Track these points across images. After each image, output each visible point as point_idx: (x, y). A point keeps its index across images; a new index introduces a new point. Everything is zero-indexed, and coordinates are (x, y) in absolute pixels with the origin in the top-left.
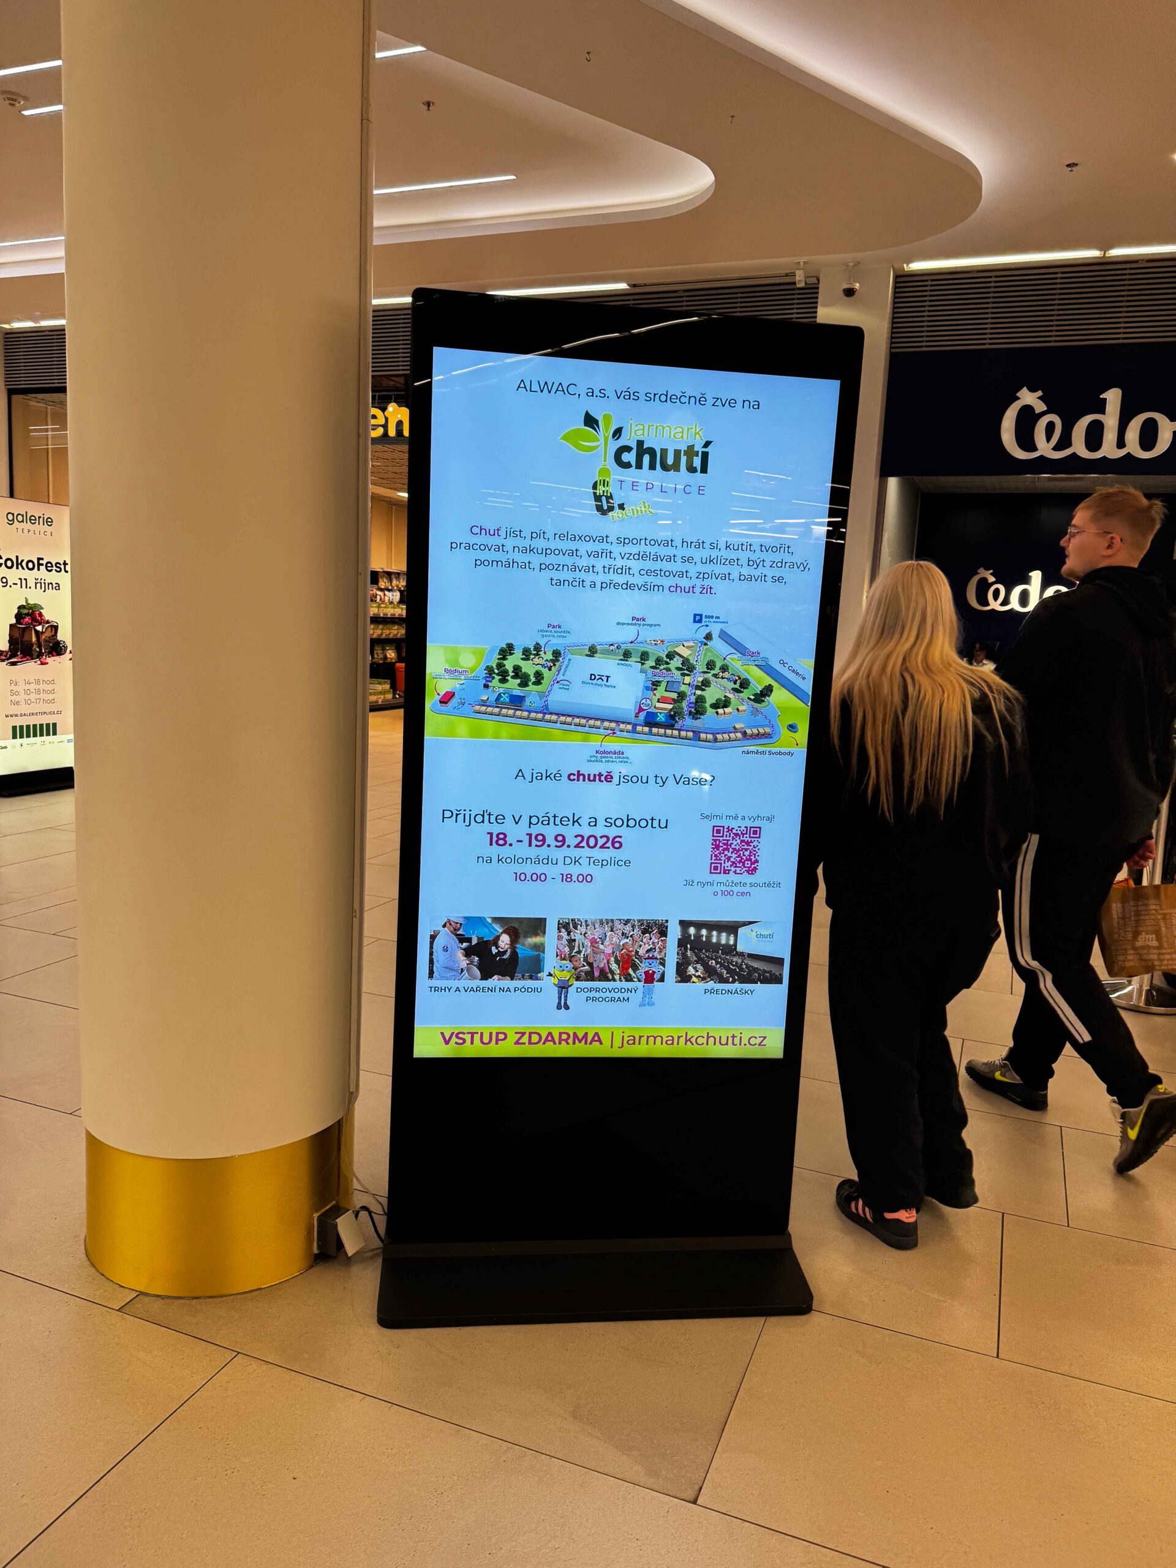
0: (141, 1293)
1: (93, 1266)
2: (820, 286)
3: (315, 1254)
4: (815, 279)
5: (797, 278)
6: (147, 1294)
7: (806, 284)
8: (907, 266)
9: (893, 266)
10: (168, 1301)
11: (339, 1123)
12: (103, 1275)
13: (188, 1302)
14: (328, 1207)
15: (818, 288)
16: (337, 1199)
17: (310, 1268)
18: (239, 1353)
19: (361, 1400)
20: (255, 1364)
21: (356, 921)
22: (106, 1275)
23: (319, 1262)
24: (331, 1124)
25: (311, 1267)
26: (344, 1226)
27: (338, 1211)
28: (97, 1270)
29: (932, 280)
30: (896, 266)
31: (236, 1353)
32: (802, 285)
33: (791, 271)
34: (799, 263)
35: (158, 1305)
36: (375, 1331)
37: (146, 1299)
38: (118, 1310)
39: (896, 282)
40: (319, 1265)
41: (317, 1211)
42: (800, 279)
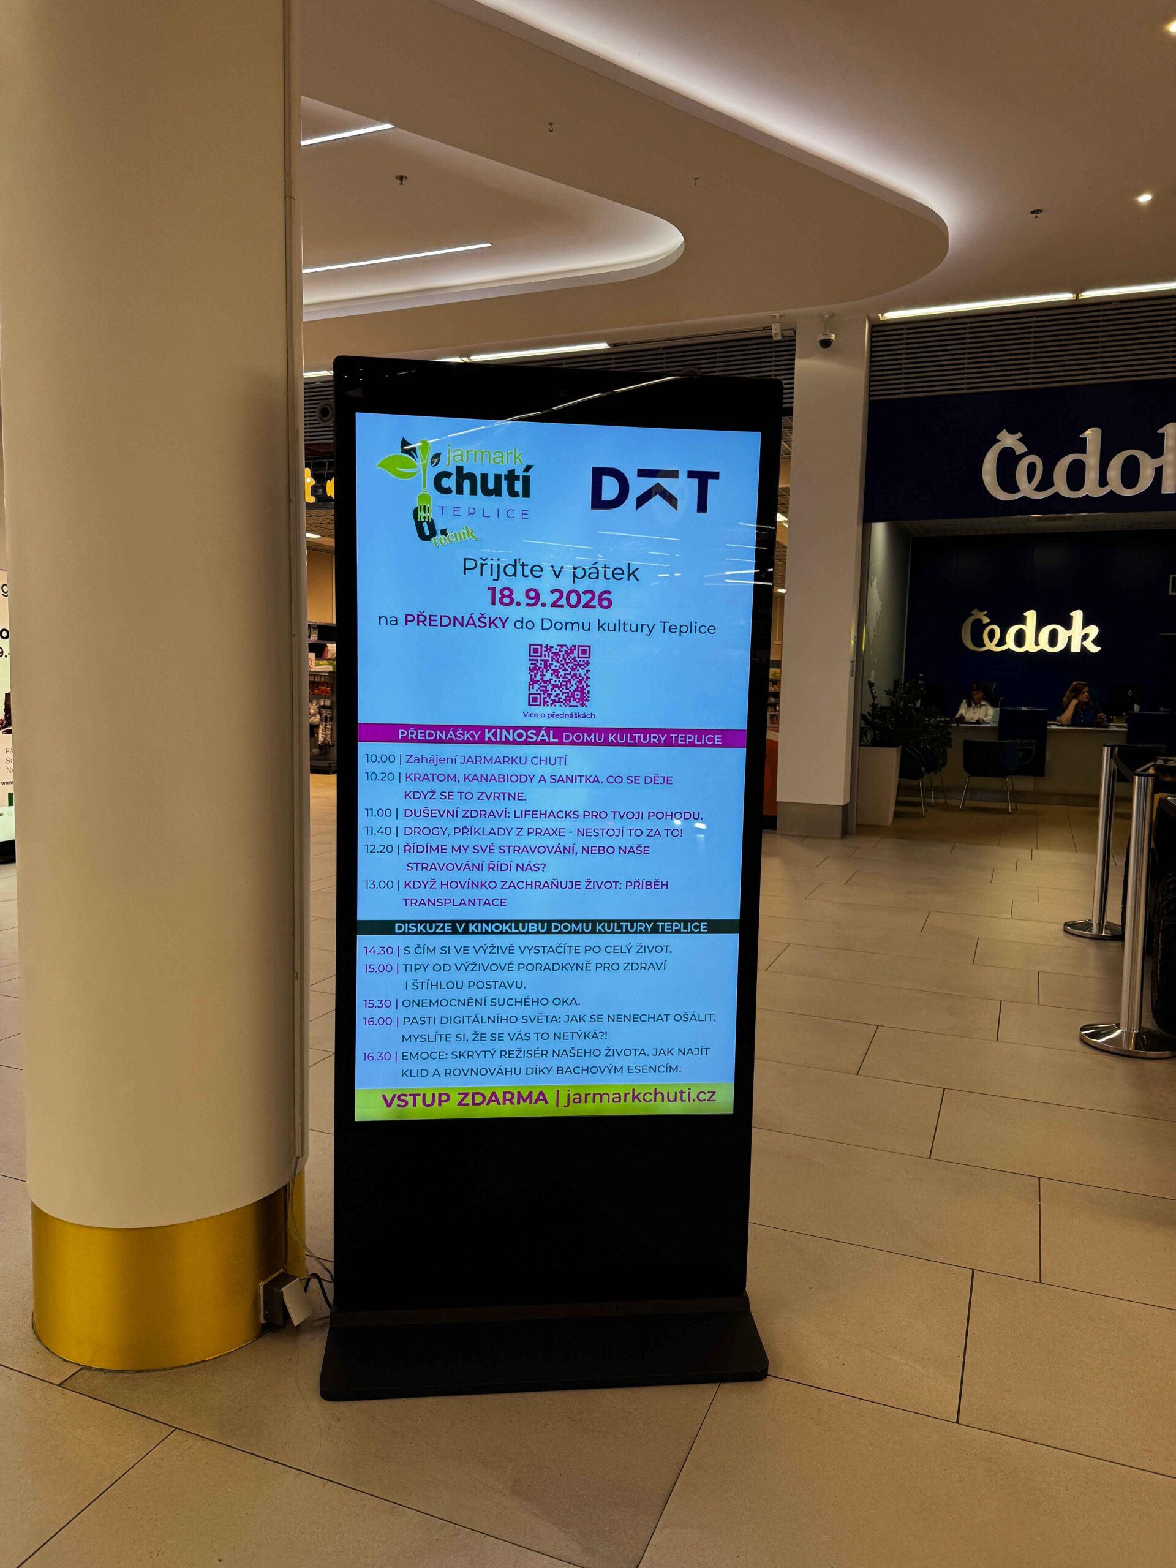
0: (84, 1367)
1: (39, 1339)
2: (797, 338)
3: (262, 1324)
4: (792, 331)
5: (774, 332)
6: (89, 1368)
7: (783, 336)
8: (882, 316)
9: (868, 316)
10: (111, 1375)
11: (285, 1188)
12: (47, 1349)
13: (130, 1375)
14: (276, 1275)
15: (795, 340)
16: (285, 1266)
17: (257, 1339)
18: (176, 1428)
19: (296, 1477)
20: (191, 1440)
21: (297, 983)
22: (51, 1349)
23: (266, 1333)
24: (277, 1189)
25: (258, 1337)
26: (290, 1294)
27: (286, 1279)
28: (43, 1344)
29: (908, 329)
30: (872, 316)
31: (174, 1429)
32: (779, 338)
33: (768, 325)
34: (775, 317)
35: (100, 1378)
36: (317, 1404)
37: (88, 1374)
38: (58, 1385)
39: (871, 331)
40: (267, 1334)
41: (263, 1280)
42: (776, 331)
